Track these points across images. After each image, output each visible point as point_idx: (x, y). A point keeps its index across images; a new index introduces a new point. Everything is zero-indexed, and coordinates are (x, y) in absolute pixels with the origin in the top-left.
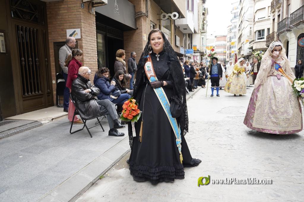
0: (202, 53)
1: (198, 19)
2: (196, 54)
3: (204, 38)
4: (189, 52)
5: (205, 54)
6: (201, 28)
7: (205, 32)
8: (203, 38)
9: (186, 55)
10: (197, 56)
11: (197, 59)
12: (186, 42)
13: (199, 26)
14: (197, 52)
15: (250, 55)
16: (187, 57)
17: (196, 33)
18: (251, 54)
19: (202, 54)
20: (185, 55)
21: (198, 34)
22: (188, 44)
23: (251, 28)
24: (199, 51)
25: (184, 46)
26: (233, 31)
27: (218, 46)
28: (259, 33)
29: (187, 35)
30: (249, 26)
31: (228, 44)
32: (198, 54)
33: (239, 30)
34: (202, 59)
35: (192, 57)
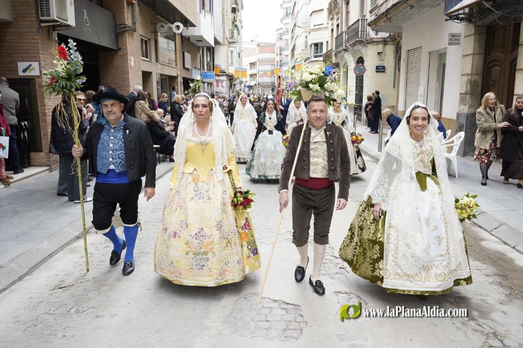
0: (229, 76)
1: (223, 22)
2: (221, 78)
3: (234, 52)
4: (207, 77)
5: (236, 77)
6: (228, 34)
7: (235, 42)
8: (232, 52)
9: (204, 80)
10: (222, 81)
11: (222, 86)
12: (203, 60)
13: (224, 32)
14: (222, 75)
16: (206, 84)
17: (221, 44)
19: (230, 78)
20: (202, 81)
21: (224, 45)
22: (207, 62)
23: (306, 37)
24: (225, 72)
25: (199, 68)
26: (284, 37)
27: (263, 62)
28: (316, 47)
29: (205, 48)
30: (304, 35)
31: (278, 59)
32: (225, 78)
33: (292, 37)
34: (232, 86)
35: (215, 83)
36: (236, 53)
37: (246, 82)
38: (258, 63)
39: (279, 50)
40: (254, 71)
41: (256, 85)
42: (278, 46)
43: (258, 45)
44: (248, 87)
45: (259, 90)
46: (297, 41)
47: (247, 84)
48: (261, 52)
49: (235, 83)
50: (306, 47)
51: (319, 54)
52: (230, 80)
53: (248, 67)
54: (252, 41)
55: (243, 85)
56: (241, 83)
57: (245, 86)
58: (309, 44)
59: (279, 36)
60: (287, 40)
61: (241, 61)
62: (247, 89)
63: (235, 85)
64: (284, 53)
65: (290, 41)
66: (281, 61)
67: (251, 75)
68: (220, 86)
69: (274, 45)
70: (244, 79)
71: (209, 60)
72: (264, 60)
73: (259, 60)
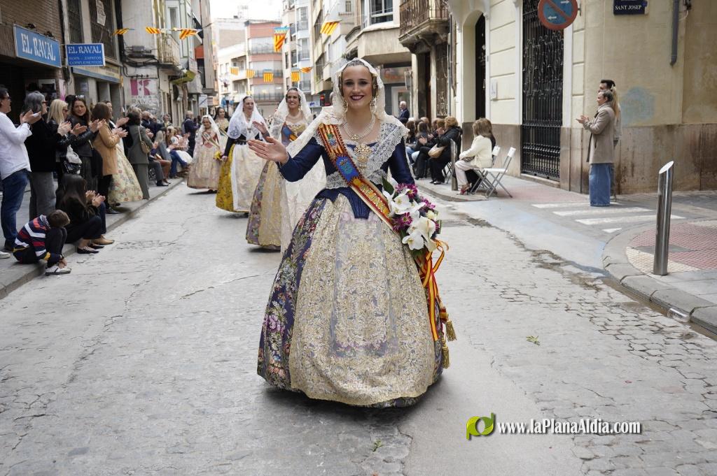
27: (257, 55)
31: (286, 48)
37: (226, 95)
38: (248, 59)
39: (287, 30)
40: (242, 75)
42: (285, 23)
43: (247, 24)
48: (253, 36)
53: (231, 64)
54: (235, 16)
59: (286, 4)
64: (300, 35)
65: (309, 9)
66: (293, 52)
67: (237, 83)
69: (279, 23)
72: (260, 52)
73: (249, 52)
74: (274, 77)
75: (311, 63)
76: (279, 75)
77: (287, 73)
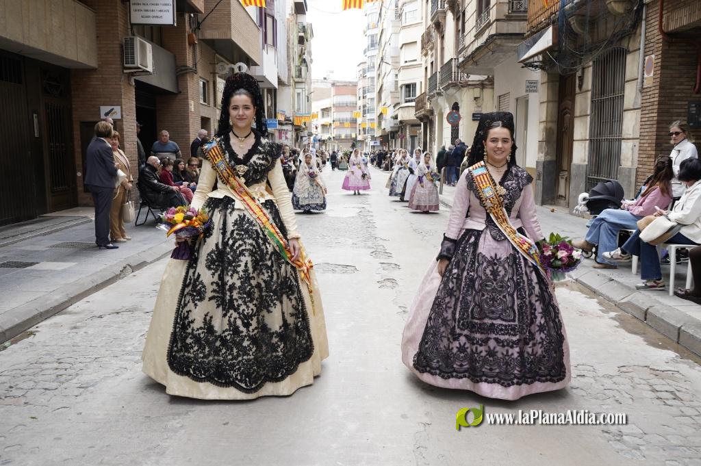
0: (296, 125)
1: (288, 56)
2: (285, 127)
3: (301, 94)
5: (304, 127)
6: (294, 73)
7: (303, 82)
8: (299, 94)
10: (286, 131)
11: (287, 138)
13: (289, 70)
14: (286, 124)
15: (397, 132)
17: (285, 84)
18: (397, 129)
19: (297, 128)
21: (289, 85)
22: (268, 107)
23: (397, 75)
24: (290, 120)
26: (368, 75)
27: (339, 107)
28: (408, 89)
29: (266, 90)
30: (394, 72)
31: (360, 103)
32: (289, 128)
33: (379, 75)
34: (298, 138)
35: (277, 134)
36: (304, 96)
37: (317, 135)
38: (333, 110)
39: (361, 91)
40: (327, 120)
41: (330, 139)
42: (360, 85)
43: (333, 85)
44: (319, 140)
45: (334, 146)
46: (385, 80)
47: (318, 137)
48: (337, 94)
49: (302, 134)
50: (396, 89)
51: (411, 98)
52: (296, 130)
53: (320, 114)
54: (325, 79)
55: (312, 138)
56: (310, 135)
57: (315, 140)
58: (400, 84)
59: (361, 72)
60: (373, 78)
61: (310, 106)
62: (317, 145)
63: (302, 137)
64: (369, 95)
65: (376, 79)
66: (364, 106)
67: (324, 126)
68: (284, 138)
69: (355, 85)
70: (314, 131)
71: (269, 104)
72: (341, 105)
73: (334, 105)
74: (351, 123)
75: (375, 116)
76: (354, 121)
77: (359, 121)
